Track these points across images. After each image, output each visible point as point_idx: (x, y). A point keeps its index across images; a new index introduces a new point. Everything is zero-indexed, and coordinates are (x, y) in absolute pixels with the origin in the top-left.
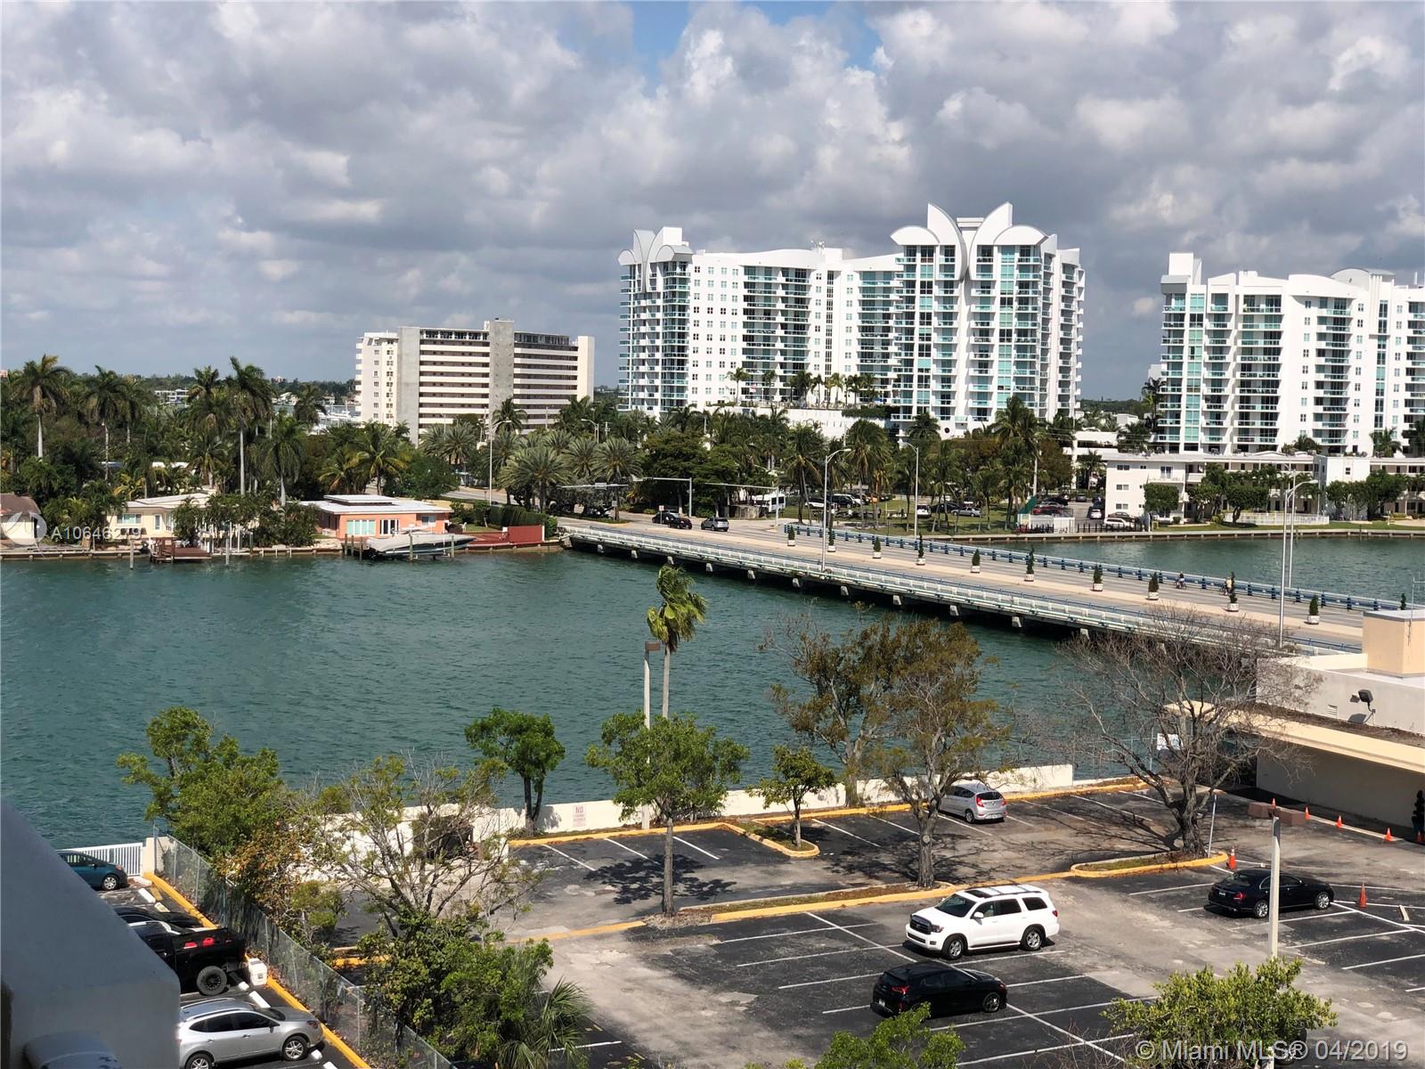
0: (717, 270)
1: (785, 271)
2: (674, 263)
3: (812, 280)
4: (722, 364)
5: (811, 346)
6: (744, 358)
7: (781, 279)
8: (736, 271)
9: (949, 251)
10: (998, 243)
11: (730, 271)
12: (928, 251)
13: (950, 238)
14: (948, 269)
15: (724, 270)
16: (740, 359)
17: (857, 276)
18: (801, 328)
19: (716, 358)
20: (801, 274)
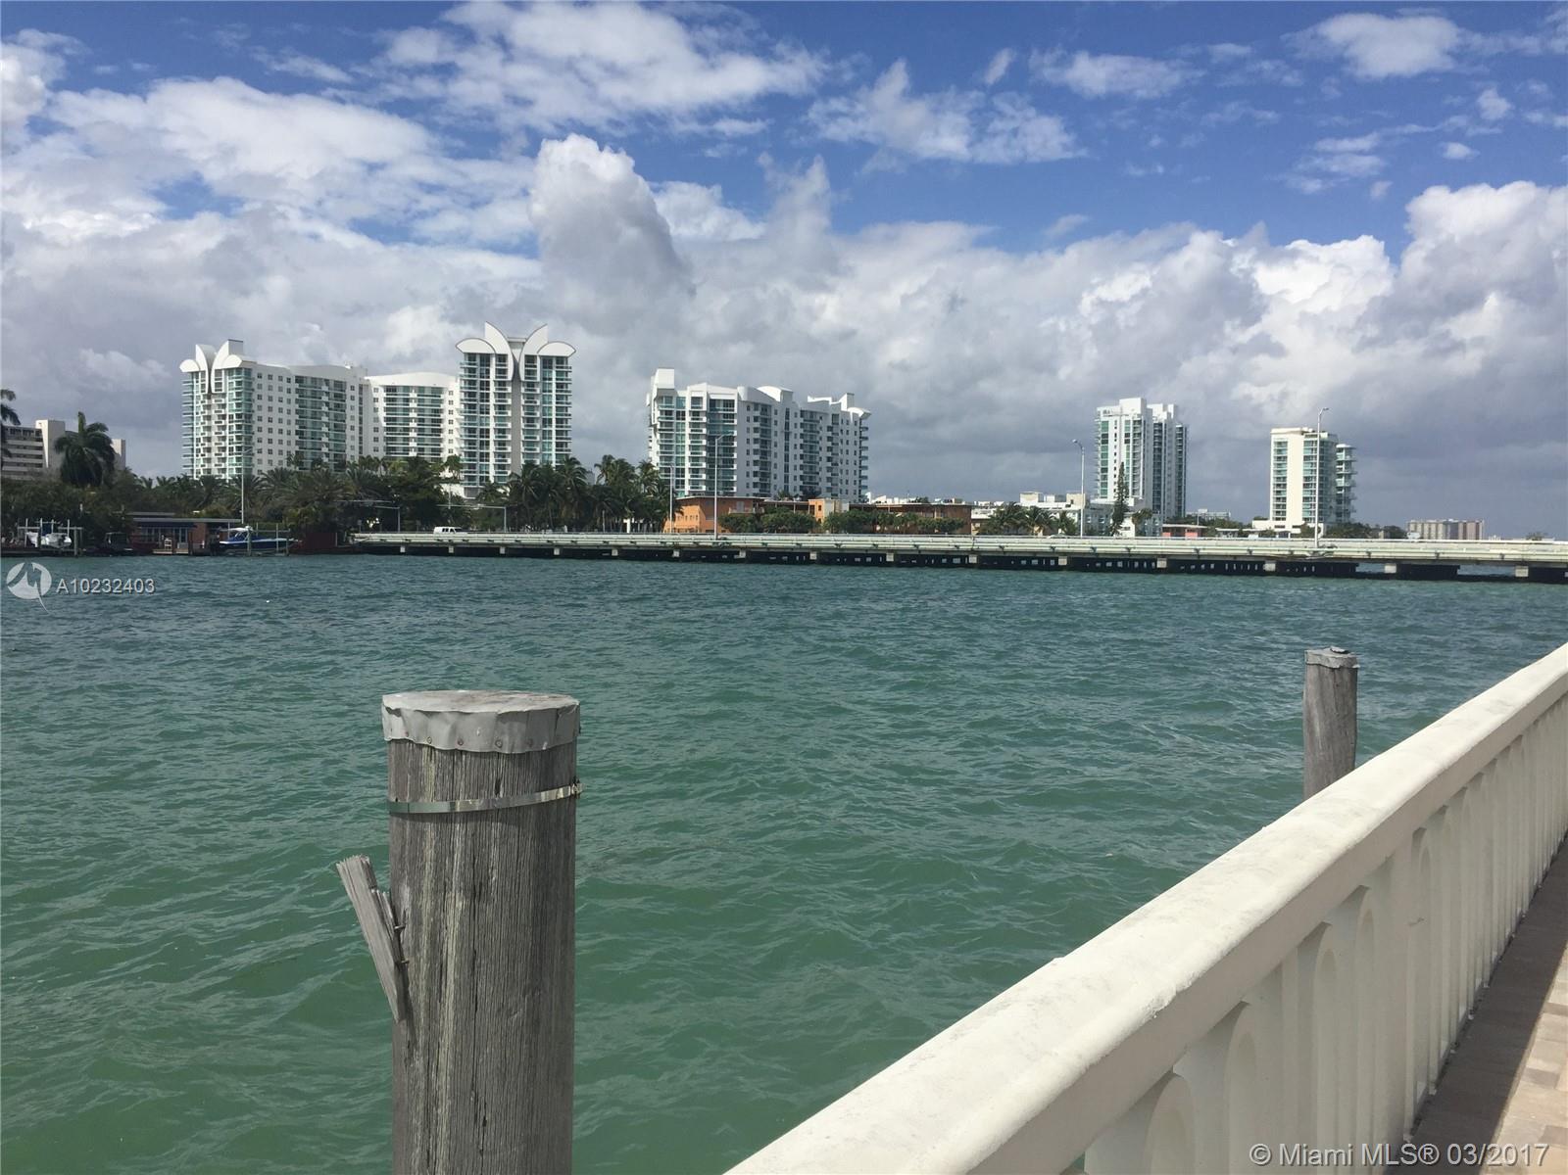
0: (275, 378)
1: (327, 382)
2: (238, 370)
3: (349, 392)
4: (281, 452)
5: (349, 442)
6: (297, 448)
7: (325, 388)
8: (289, 380)
9: (502, 358)
10: (541, 353)
11: (285, 379)
12: (485, 359)
13: (502, 347)
14: (502, 372)
15: (281, 379)
16: (294, 448)
17: (381, 390)
18: (339, 428)
19: (275, 447)
20: (340, 385)
